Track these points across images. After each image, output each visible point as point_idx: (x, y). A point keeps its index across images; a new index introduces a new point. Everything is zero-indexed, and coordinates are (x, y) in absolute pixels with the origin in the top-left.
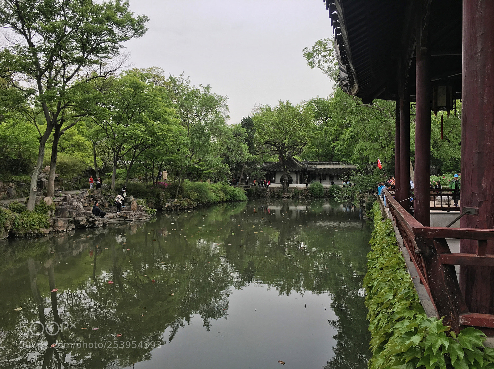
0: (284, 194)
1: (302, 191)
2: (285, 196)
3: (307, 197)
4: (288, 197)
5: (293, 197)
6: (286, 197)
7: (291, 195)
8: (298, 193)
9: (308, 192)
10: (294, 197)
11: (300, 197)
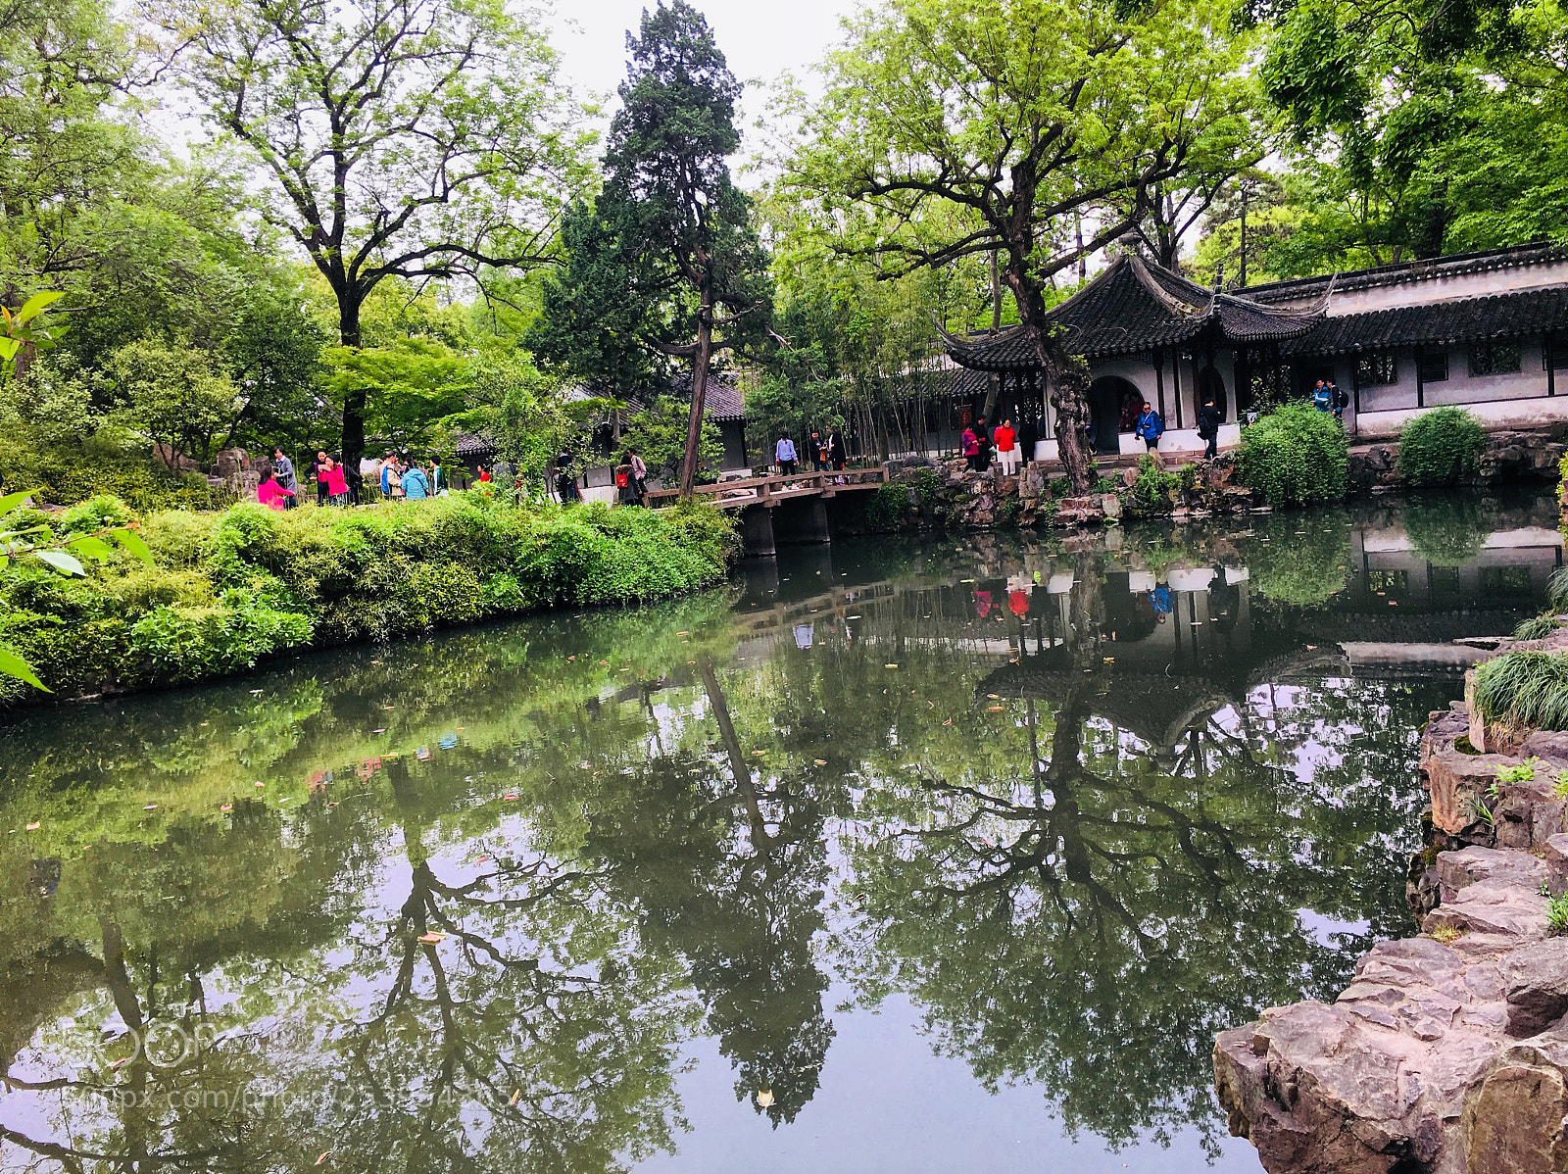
0: (1069, 504)
1: (1186, 475)
2: (1073, 518)
3: (1222, 511)
4: (1095, 524)
5: (1128, 520)
6: (1082, 525)
7: (1112, 507)
8: (1163, 488)
9: (1233, 480)
10: (1136, 520)
11: (1179, 515)
